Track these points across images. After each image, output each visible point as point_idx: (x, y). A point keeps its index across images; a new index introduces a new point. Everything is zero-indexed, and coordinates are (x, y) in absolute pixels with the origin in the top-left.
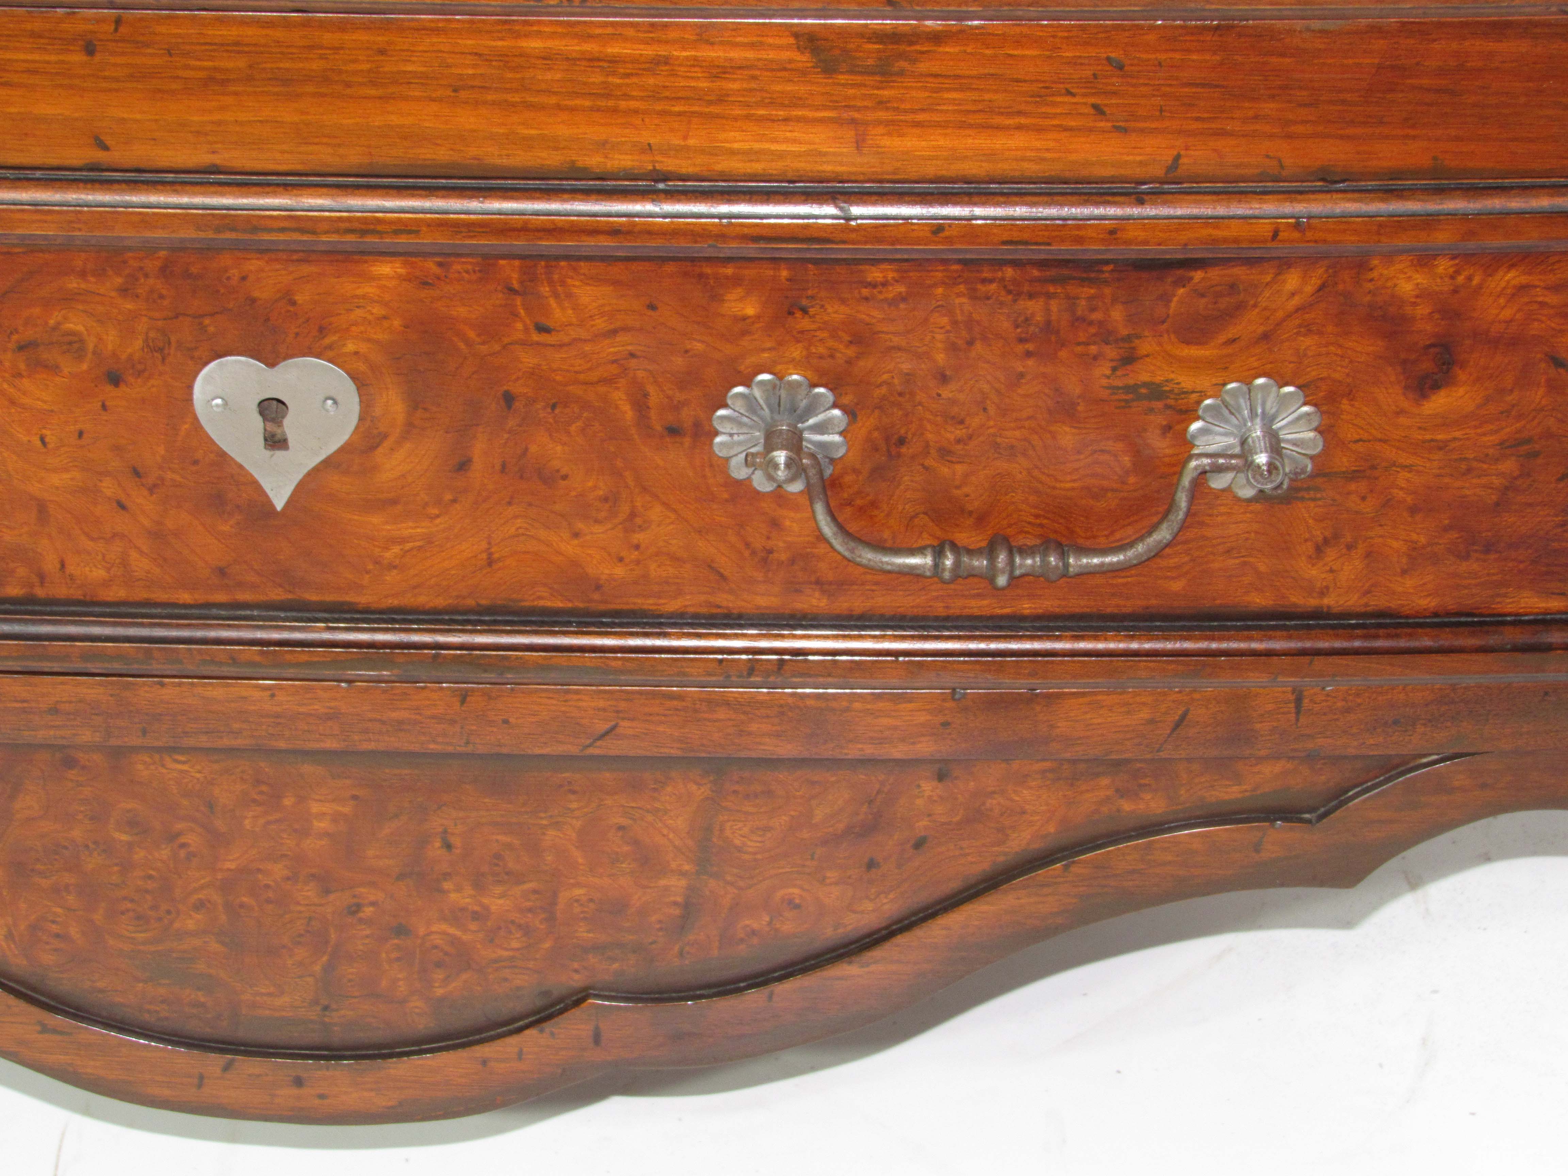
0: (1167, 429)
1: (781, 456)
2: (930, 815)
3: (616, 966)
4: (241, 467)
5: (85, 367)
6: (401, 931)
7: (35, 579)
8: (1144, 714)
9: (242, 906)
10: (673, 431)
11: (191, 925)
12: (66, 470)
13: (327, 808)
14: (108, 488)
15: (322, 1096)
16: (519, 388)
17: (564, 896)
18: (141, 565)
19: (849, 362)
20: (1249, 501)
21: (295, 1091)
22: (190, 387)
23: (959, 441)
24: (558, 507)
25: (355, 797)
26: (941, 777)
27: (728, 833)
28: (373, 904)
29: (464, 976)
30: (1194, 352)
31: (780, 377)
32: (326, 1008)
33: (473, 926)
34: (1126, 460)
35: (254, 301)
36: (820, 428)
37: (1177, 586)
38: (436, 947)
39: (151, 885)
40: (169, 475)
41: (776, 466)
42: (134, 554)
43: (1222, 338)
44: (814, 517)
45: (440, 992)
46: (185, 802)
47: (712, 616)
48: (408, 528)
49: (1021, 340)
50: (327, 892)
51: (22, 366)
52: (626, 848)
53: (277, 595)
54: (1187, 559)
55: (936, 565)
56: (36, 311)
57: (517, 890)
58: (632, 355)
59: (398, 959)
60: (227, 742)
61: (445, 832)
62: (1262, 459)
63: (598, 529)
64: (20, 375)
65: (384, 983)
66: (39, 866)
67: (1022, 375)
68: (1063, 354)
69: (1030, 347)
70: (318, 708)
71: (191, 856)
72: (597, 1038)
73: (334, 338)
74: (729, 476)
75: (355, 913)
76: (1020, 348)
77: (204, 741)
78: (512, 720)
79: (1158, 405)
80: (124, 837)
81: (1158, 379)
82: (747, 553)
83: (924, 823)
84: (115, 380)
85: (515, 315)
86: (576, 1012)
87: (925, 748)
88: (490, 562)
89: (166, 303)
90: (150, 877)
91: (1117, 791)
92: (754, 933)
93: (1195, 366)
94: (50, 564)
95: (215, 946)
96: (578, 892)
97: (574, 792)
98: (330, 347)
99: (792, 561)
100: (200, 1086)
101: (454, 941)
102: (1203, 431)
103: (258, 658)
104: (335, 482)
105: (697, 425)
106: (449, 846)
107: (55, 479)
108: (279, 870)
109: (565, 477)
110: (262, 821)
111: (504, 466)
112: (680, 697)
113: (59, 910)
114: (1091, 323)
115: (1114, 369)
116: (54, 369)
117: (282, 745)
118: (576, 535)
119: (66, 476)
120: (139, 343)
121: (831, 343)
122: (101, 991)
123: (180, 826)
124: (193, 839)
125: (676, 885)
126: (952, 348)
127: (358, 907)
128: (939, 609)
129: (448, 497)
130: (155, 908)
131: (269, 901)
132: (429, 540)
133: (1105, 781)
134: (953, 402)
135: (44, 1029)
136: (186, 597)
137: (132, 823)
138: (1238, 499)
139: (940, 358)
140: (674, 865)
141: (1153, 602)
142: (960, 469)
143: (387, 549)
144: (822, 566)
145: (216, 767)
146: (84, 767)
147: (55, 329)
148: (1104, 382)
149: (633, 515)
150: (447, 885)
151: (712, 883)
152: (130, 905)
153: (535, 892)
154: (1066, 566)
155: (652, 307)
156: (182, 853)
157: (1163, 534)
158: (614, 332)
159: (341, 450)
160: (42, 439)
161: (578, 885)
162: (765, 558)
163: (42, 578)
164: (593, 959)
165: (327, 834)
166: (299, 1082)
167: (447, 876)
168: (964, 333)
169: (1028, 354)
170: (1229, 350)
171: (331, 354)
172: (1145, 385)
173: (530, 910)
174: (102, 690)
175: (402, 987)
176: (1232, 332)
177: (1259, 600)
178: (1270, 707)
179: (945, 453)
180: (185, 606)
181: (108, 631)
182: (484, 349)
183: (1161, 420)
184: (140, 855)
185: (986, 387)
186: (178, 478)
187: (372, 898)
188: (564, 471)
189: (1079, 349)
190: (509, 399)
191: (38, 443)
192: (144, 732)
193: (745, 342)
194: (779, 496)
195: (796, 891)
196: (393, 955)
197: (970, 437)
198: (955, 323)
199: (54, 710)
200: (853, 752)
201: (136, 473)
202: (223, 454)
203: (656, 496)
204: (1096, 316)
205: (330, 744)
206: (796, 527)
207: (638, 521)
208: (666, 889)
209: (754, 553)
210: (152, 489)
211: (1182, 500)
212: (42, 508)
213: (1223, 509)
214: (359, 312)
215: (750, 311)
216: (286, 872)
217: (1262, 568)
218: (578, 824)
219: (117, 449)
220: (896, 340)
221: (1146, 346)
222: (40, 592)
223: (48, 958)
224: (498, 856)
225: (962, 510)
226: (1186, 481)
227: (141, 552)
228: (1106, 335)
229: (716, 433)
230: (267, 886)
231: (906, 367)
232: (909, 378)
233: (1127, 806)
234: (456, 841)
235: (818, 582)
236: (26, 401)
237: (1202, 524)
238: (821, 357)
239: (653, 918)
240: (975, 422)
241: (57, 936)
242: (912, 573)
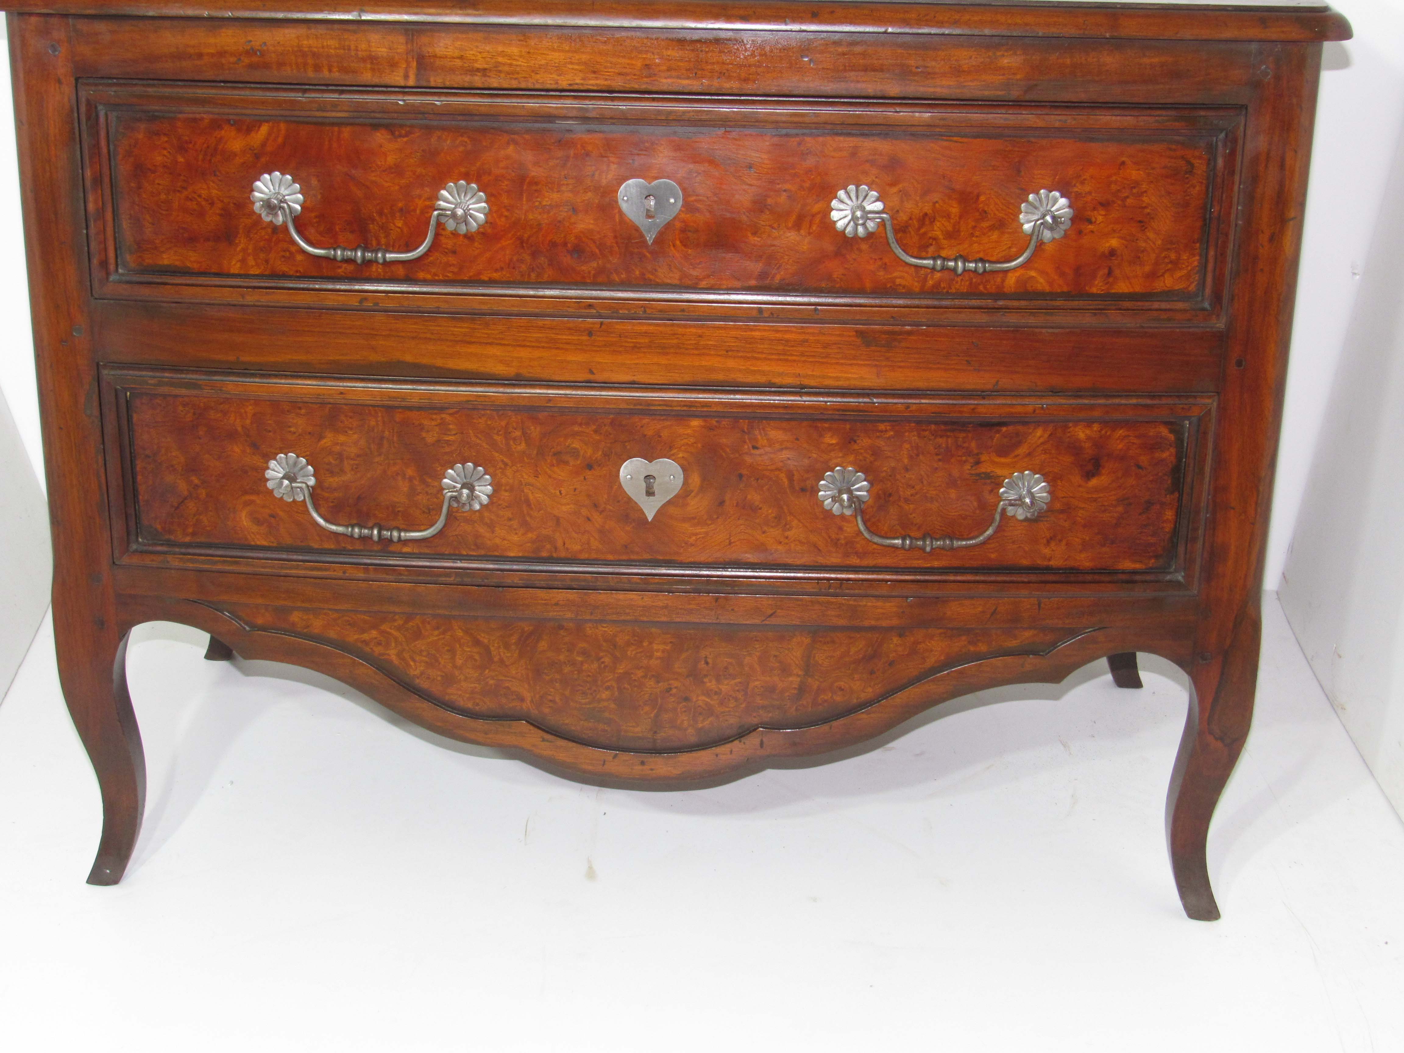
0: (991, 491)
1: (845, 497)
2: (895, 651)
3: (770, 715)
4: (636, 503)
5: (579, 462)
6: (687, 699)
7: (553, 550)
8: (980, 609)
9: (624, 688)
10: (803, 490)
11: (604, 696)
12: (568, 504)
13: (661, 647)
14: (584, 512)
15: (652, 770)
16: (745, 472)
17: (752, 685)
18: (595, 544)
19: (871, 462)
20: (1022, 521)
21: (640, 767)
22: (619, 471)
23: (912, 495)
24: (757, 521)
25: (671, 642)
26: (900, 636)
27: (817, 658)
28: (676, 688)
29: (710, 719)
30: (1003, 460)
31: (844, 468)
32: (655, 732)
33: (716, 697)
34: (975, 504)
35: (645, 436)
36: (858, 490)
37: (993, 556)
38: (699, 706)
39: (589, 679)
40: (608, 507)
41: (844, 501)
42: (592, 539)
43: (1013, 455)
44: (857, 525)
45: (700, 725)
46: (604, 644)
47: (815, 566)
48: (698, 530)
49: (937, 454)
50: (658, 682)
51: (555, 462)
52: (777, 664)
53: (647, 556)
54: (997, 544)
55: (903, 543)
56: (562, 439)
57: (733, 682)
58: (789, 459)
59: (685, 711)
60: (623, 618)
61: (706, 657)
62: (1028, 500)
63: (772, 530)
64: (553, 465)
65: (679, 722)
66: (546, 671)
67: (936, 469)
68: (953, 460)
69: (940, 457)
70: (661, 604)
71: (606, 667)
72: (762, 744)
73: (675, 451)
74: (823, 508)
75: (668, 692)
76: (936, 458)
77: (614, 617)
78: (736, 609)
79: (988, 481)
80: (580, 659)
81: (989, 471)
82: (829, 540)
83: (894, 654)
84: (590, 467)
85: (745, 442)
86: (754, 733)
87: (895, 622)
88: (730, 543)
89: (612, 436)
90: (589, 676)
91: (969, 642)
92: (826, 701)
93: (1003, 465)
94: (559, 544)
95: (613, 706)
96: (757, 683)
97: (757, 641)
98: (673, 455)
99: (846, 544)
100: (603, 765)
101: (707, 704)
102: (1004, 492)
103: (638, 581)
104: (672, 510)
105: (812, 487)
106: (707, 663)
107: (564, 508)
108: (640, 673)
109: (760, 509)
110: (634, 652)
111: (737, 503)
112: (801, 600)
113: (552, 690)
114: (963, 448)
115: (972, 467)
116: (566, 463)
117: (645, 619)
118: (764, 532)
119: (568, 507)
120: (600, 453)
121: (865, 455)
122: (567, 724)
123: (601, 654)
124: (607, 660)
125: (795, 680)
126: (911, 457)
127: (671, 689)
128: (902, 564)
129: (715, 517)
130: (590, 689)
131: (635, 686)
132: (707, 533)
133: (964, 638)
134: (910, 479)
135: (544, 740)
136: (611, 557)
137: (584, 653)
138: (1017, 520)
139: (906, 461)
140: (795, 672)
141: (985, 562)
142: (912, 506)
143: (690, 538)
144: (858, 546)
145: (618, 629)
146: (566, 629)
147: (568, 447)
148: (968, 472)
149: (786, 525)
150: (706, 680)
151: (810, 680)
152: (580, 688)
153: (740, 683)
154: (953, 544)
155: (797, 439)
156: (603, 665)
157: (990, 532)
158: (782, 449)
159: (675, 496)
160: (560, 492)
161: (757, 680)
162: (836, 543)
163: (556, 548)
164: (761, 712)
165: (660, 658)
166: (643, 763)
167: (706, 676)
168: (915, 451)
169: (940, 460)
170: (1016, 460)
171: (673, 457)
172: (983, 473)
173: (738, 691)
174: (576, 595)
175: (686, 723)
176: (1017, 452)
177: (1025, 562)
178: (1029, 606)
179: (907, 500)
180: (610, 561)
181: (581, 569)
182: (732, 456)
183: (989, 488)
184: (585, 666)
185: (923, 473)
186: (611, 508)
187: (676, 685)
188: (760, 506)
189: (959, 458)
190: (741, 476)
191: (558, 493)
192: (591, 614)
193: (832, 454)
194: (842, 517)
195: (842, 683)
196: (684, 709)
197: (916, 494)
198: (912, 447)
199: (557, 604)
200: (866, 623)
201: (595, 506)
202: (630, 499)
203: (795, 516)
204: (965, 445)
205: (663, 619)
206: (848, 530)
207: (788, 526)
208: (792, 682)
209: (832, 540)
210: (601, 512)
211: (997, 517)
212: (558, 520)
213: (1012, 524)
214: (685, 441)
215: (834, 442)
216: (642, 674)
217: (1027, 549)
218: (758, 654)
219: (589, 496)
220: (889, 454)
221: (984, 457)
222: (555, 555)
223: (547, 711)
224: (726, 668)
225: (912, 523)
226: (999, 510)
227: (596, 539)
228: (969, 453)
229: (820, 491)
230: (635, 680)
231: (893, 465)
232: (893, 469)
233: (972, 648)
234: (710, 661)
235: (856, 553)
236: (555, 476)
237: (1004, 530)
238: (861, 460)
239: (787, 694)
240: (918, 487)
241: (551, 701)
242: (894, 547)
